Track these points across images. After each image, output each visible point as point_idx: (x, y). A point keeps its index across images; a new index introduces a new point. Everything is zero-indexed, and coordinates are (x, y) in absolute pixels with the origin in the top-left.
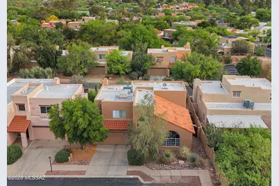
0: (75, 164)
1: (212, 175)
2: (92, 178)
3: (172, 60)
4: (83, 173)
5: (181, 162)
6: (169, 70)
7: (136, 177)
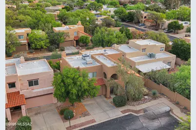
0: (80, 117)
1: (169, 100)
2: (103, 122)
3: (76, 35)
4: (93, 121)
5: (146, 97)
6: (75, 41)
7: (129, 113)
